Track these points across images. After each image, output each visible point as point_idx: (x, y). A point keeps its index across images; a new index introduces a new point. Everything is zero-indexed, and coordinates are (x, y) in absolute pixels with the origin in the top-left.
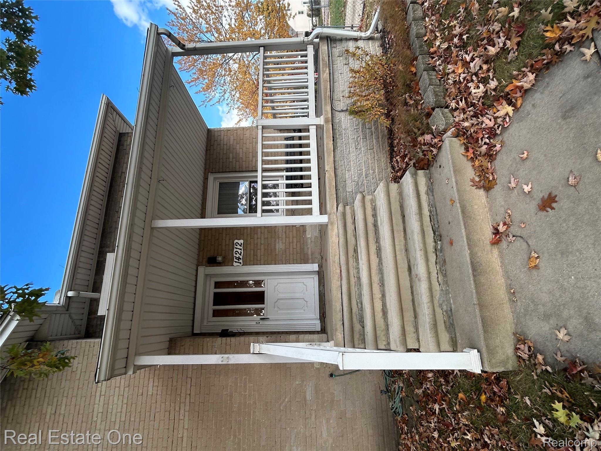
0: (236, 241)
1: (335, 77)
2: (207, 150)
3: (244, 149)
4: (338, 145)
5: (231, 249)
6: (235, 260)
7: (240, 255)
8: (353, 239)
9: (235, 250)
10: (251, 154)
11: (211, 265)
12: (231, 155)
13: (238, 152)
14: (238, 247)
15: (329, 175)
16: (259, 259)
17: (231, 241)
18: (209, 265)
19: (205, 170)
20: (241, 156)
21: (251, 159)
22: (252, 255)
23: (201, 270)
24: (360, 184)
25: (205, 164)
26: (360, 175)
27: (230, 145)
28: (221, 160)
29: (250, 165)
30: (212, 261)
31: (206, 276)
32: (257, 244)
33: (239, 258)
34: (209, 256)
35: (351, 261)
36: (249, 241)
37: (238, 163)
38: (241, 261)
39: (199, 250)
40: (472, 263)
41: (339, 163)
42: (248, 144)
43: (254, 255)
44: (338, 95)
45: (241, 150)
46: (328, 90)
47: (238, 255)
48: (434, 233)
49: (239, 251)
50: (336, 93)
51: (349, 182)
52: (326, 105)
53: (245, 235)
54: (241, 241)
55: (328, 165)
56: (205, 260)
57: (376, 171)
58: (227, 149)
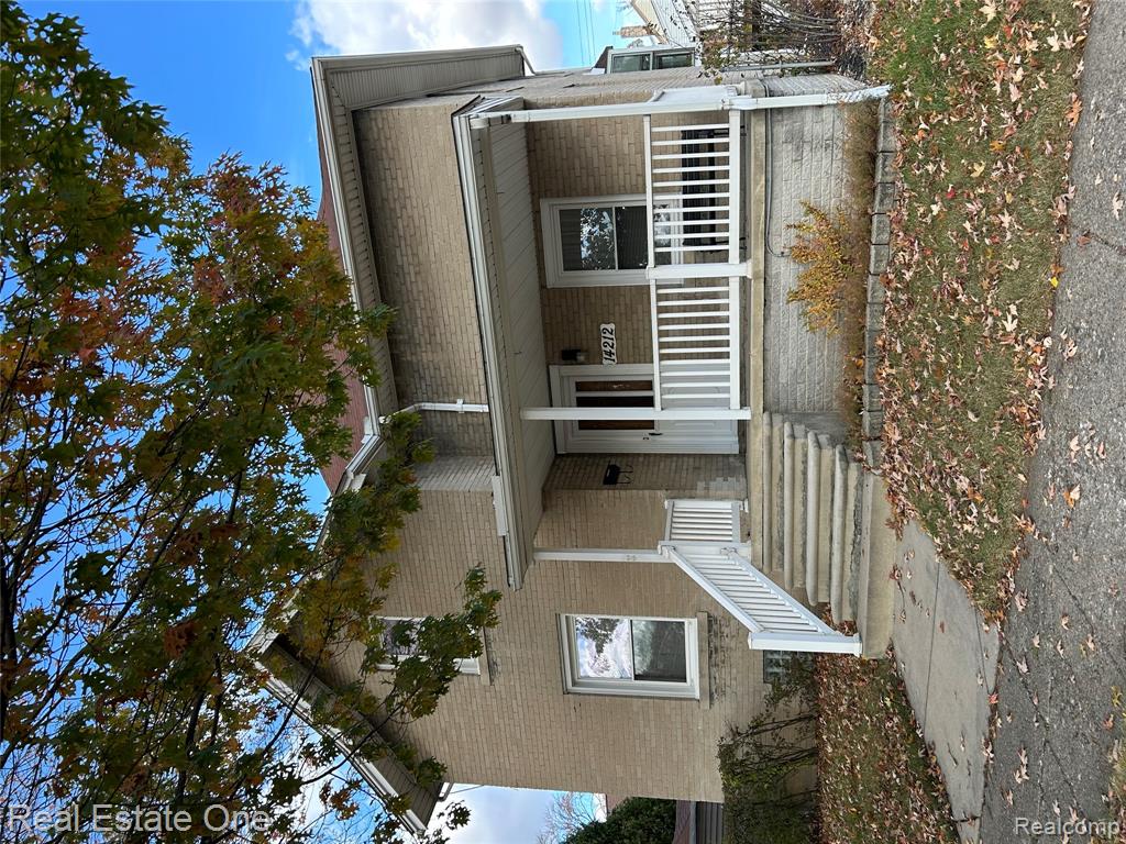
0: (603, 326)
1: (776, 188)
2: (529, 152)
3: (602, 149)
4: (772, 313)
5: (596, 337)
6: (604, 356)
7: (612, 347)
8: (780, 466)
9: (603, 340)
10: (614, 158)
11: (569, 362)
12: (577, 162)
13: (589, 155)
14: (608, 335)
15: (755, 361)
16: (642, 353)
17: (595, 324)
18: (563, 362)
19: (533, 194)
20: (596, 165)
21: (615, 169)
22: (631, 347)
23: (554, 370)
24: (799, 371)
25: (531, 183)
26: (800, 359)
27: (572, 138)
28: (559, 173)
29: (616, 184)
30: (569, 356)
31: (562, 378)
32: (638, 330)
33: (611, 354)
34: (562, 348)
35: (775, 489)
36: (624, 326)
37: (591, 179)
38: (614, 357)
39: (546, 340)
40: (869, 588)
41: (772, 340)
42: (606, 136)
43: (634, 347)
44: (778, 225)
45: (595, 151)
46: (762, 219)
47: (608, 349)
48: (856, 527)
49: (610, 342)
50: (774, 222)
51: (783, 368)
52: (756, 248)
53: (617, 315)
54: (612, 326)
55: (754, 347)
56: (557, 354)
57: (826, 353)
58: (567, 148)
